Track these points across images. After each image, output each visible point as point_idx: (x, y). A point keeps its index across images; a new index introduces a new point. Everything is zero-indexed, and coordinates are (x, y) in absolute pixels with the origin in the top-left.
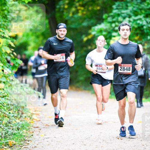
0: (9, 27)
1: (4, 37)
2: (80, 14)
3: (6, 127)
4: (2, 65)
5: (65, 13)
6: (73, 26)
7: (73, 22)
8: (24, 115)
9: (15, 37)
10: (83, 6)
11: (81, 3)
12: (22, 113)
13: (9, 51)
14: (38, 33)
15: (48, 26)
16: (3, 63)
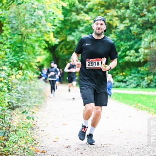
0: (36, 58)
1: (34, 62)
2: (65, 53)
3: (35, 99)
4: (33, 73)
5: (59, 53)
6: (63, 58)
7: (63, 56)
8: (42, 94)
9: (39, 62)
10: (67, 49)
11: (66, 48)
12: (42, 93)
13: (36, 67)
14: (48, 61)
15: (52, 58)
16: (34, 72)
